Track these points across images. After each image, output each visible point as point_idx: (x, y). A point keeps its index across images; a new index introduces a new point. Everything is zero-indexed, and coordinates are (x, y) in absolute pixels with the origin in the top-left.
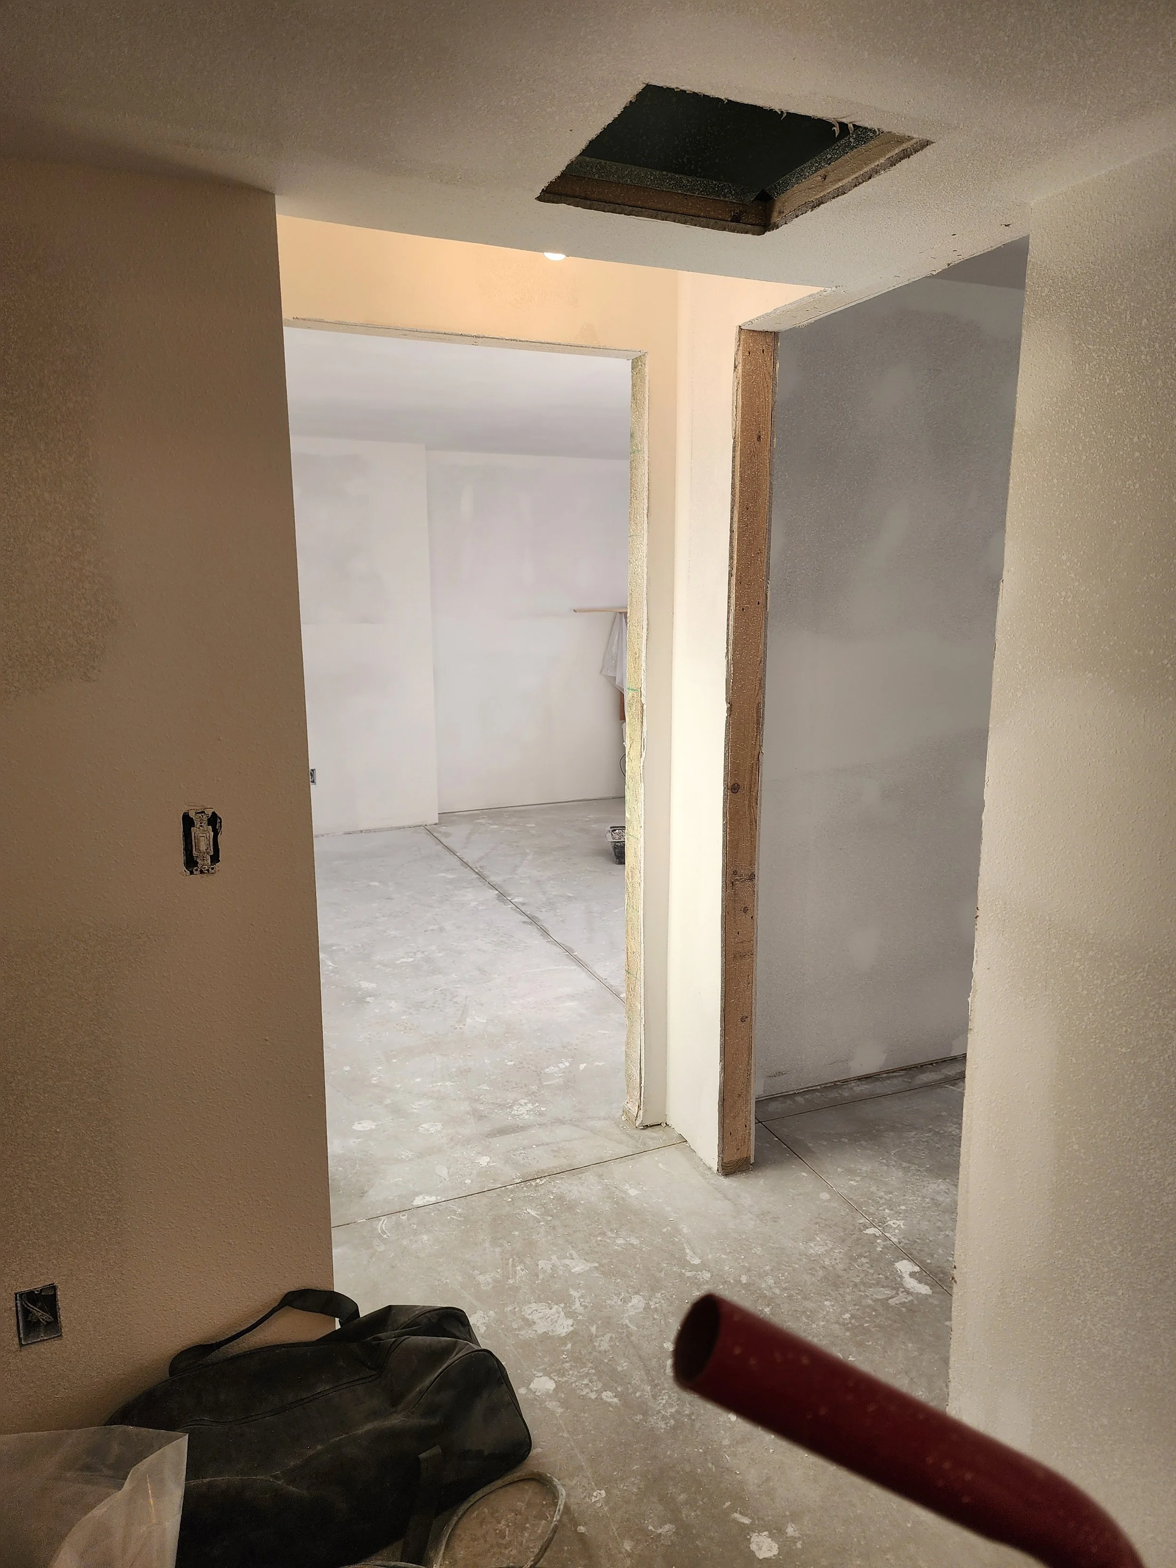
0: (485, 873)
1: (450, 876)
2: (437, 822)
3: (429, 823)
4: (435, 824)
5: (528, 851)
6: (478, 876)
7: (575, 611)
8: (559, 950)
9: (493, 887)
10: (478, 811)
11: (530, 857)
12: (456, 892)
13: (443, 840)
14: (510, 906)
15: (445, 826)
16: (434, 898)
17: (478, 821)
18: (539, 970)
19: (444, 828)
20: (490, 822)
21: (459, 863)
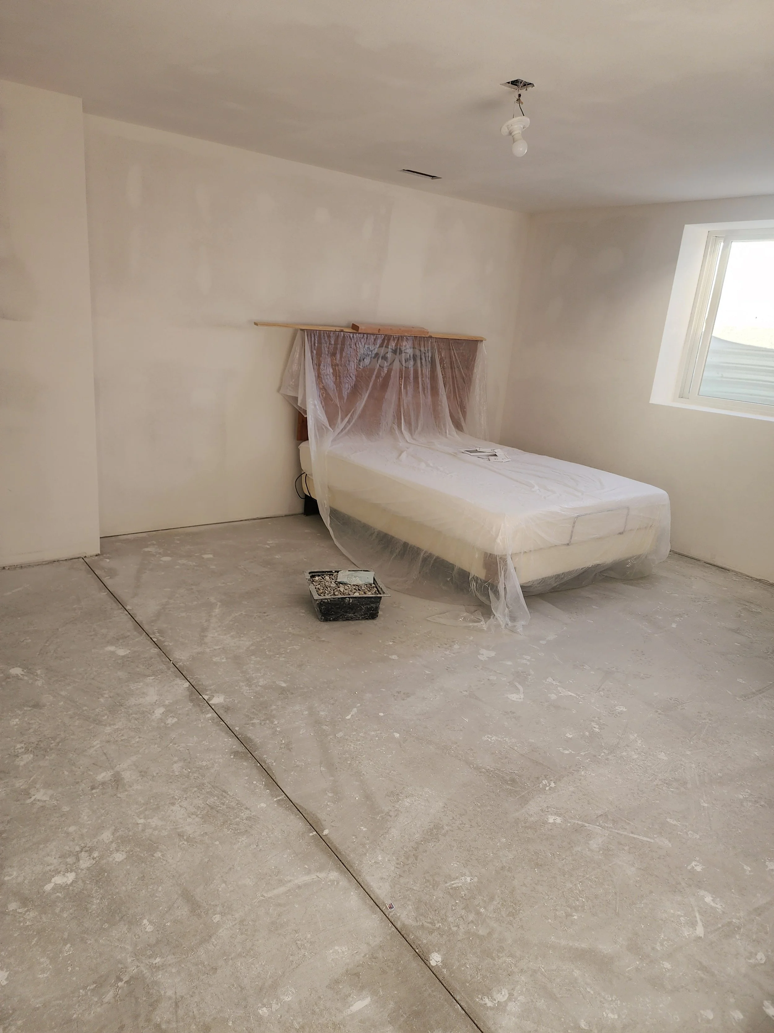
0: (166, 643)
1: (122, 652)
2: (99, 553)
3: (88, 554)
4: (96, 555)
5: (212, 599)
6: (157, 650)
7: (256, 324)
8: (298, 824)
9: (181, 672)
10: (144, 535)
11: (217, 611)
12: (133, 686)
13: (106, 580)
14: (209, 715)
15: (108, 558)
16: (102, 700)
17: (146, 549)
18: (282, 889)
19: (108, 560)
20: (161, 551)
21: (130, 624)
